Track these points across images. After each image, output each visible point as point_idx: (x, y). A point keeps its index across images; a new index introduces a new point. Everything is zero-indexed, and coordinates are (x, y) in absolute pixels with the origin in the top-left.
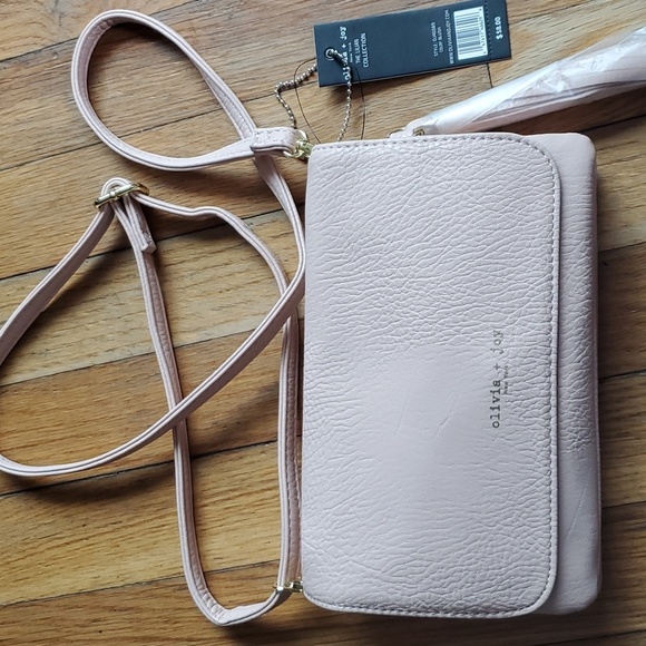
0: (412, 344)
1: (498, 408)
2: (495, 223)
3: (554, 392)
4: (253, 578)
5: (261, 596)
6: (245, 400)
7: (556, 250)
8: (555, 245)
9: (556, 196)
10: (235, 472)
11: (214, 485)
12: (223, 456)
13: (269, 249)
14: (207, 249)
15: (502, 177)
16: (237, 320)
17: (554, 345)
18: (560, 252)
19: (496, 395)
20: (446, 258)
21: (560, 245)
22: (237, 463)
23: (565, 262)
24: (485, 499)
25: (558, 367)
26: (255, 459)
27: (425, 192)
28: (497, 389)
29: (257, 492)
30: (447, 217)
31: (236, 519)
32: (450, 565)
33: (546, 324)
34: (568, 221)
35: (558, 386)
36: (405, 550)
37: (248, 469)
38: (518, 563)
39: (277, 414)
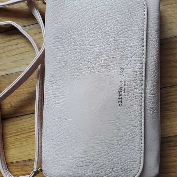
0: (87, 73)
1: (121, 98)
2: (121, 23)
3: (143, 92)
4: (26, 165)
5: (28, 172)
6: (23, 97)
7: (145, 35)
8: (145, 33)
9: (146, 13)
10: (19, 125)
11: (10, 130)
12: (14, 119)
13: (32, 38)
14: (9, 39)
15: (124, 4)
16: (20, 66)
17: (144, 73)
18: (147, 36)
19: (121, 93)
20: (101, 37)
21: (147, 33)
22: (20, 122)
23: (149, 40)
24: (116, 135)
25: (145, 82)
26: (27, 120)
27: (93, 11)
28: (121, 90)
29: (27, 133)
30: (102, 21)
31: (19, 143)
32: (101, 162)
33: (141, 64)
34: (150, 23)
35: (145, 90)
36: (83, 156)
37: (24, 124)
38: (128, 161)
39: (35, 103)
